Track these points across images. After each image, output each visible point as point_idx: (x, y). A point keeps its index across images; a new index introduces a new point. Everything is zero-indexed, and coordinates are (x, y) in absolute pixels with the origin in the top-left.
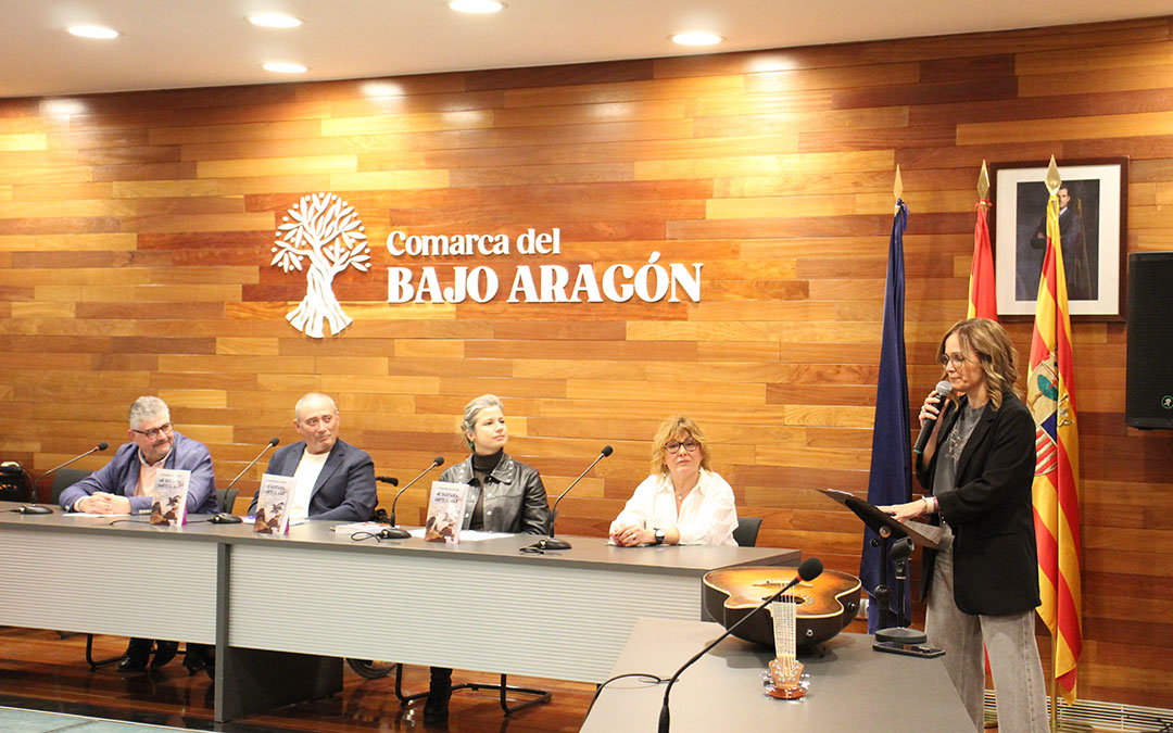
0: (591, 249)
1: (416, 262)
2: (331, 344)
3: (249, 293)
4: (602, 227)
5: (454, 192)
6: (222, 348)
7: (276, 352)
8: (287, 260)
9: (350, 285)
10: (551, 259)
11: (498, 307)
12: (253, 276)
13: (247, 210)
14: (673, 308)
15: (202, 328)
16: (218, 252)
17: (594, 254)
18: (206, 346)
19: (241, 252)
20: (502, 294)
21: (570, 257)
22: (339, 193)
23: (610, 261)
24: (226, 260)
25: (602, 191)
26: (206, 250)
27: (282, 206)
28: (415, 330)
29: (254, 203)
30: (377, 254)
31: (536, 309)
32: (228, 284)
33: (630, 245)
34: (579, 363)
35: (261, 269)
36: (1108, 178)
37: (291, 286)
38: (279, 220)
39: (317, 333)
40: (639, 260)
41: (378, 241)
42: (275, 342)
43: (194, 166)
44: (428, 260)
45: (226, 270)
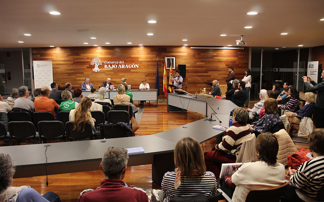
0: (127, 63)
1: (108, 65)
2: (98, 72)
3: (88, 68)
4: (128, 61)
5: (112, 58)
6: (84, 73)
8: (92, 64)
9: (100, 67)
10: (123, 64)
11: (117, 68)
12: (88, 66)
14: (136, 68)
15: (82, 71)
18: (83, 73)
20: (118, 67)
21: (125, 64)
23: (129, 64)
24: (85, 64)
25: (128, 58)
26: (82, 63)
27: (92, 59)
28: (107, 71)
29: (88, 58)
30: (103, 63)
31: (121, 69)
32: (85, 66)
33: (131, 63)
34: (126, 74)
36: (174, 58)
37: (93, 67)
39: (96, 71)
41: (103, 62)
42: (91, 72)
43: (80, 54)
44: (109, 64)
45: (85, 65)
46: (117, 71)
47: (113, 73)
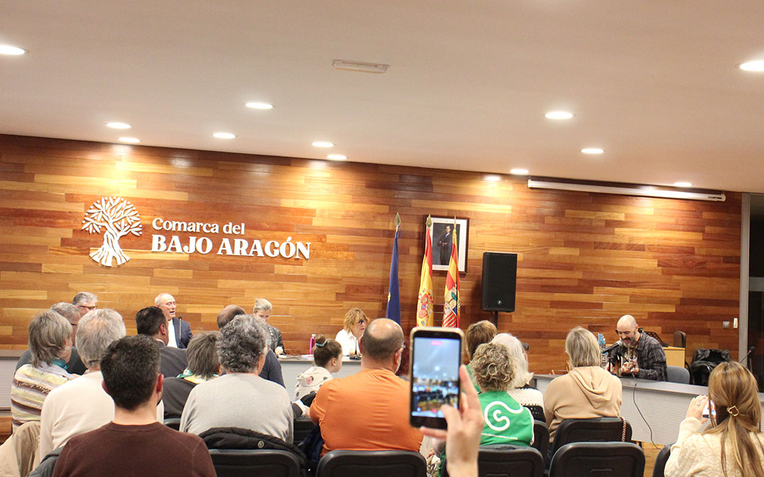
0: (259, 234)
1: (168, 234)
2: (118, 269)
3: (64, 242)
4: (265, 224)
5: (189, 204)
6: (44, 269)
7: (82, 272)
9: (128, 241)
10: (240, 236)
11: (212, 256)
12: (68, 234)
13: (67, 201)
14: (298, 260)
15: (32, 259)
16: (46, 220)
17: (260, 236)
18: (35, 268)
19: (61, 221)
21: (248, 236)
22: (125, 198)
23: (268, 239)
24: (52, 225)
25: (266, 209)
26: (38, 219)
27: (90, 201)
28: (162, 264)
29: (70, 198)
30: (146, 228)
31: (231, 258)
32: (53, 236)
33: (278, 234)
34: (252, 282)
35: (74, 231)
37: (97, 239)
38: (87, 207)
40: (281, 240)
41: (146, 222)
42: (81, 267)
43: (33, 175)
44: (175, 233)
45: (50, 230)
46: (212, 269)
47: (188, 274)
